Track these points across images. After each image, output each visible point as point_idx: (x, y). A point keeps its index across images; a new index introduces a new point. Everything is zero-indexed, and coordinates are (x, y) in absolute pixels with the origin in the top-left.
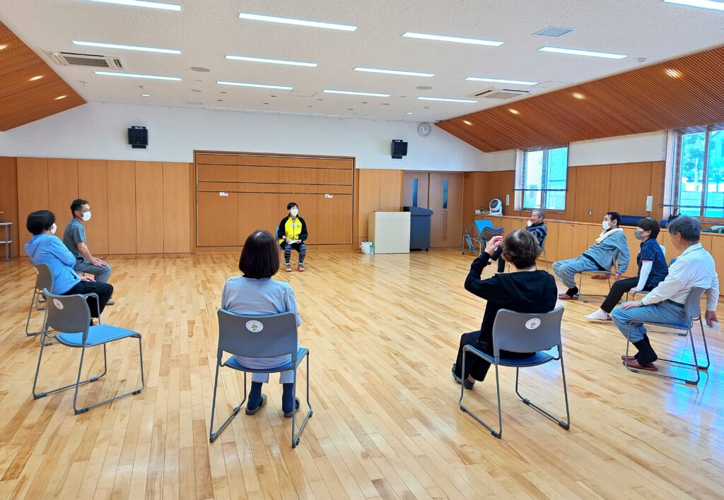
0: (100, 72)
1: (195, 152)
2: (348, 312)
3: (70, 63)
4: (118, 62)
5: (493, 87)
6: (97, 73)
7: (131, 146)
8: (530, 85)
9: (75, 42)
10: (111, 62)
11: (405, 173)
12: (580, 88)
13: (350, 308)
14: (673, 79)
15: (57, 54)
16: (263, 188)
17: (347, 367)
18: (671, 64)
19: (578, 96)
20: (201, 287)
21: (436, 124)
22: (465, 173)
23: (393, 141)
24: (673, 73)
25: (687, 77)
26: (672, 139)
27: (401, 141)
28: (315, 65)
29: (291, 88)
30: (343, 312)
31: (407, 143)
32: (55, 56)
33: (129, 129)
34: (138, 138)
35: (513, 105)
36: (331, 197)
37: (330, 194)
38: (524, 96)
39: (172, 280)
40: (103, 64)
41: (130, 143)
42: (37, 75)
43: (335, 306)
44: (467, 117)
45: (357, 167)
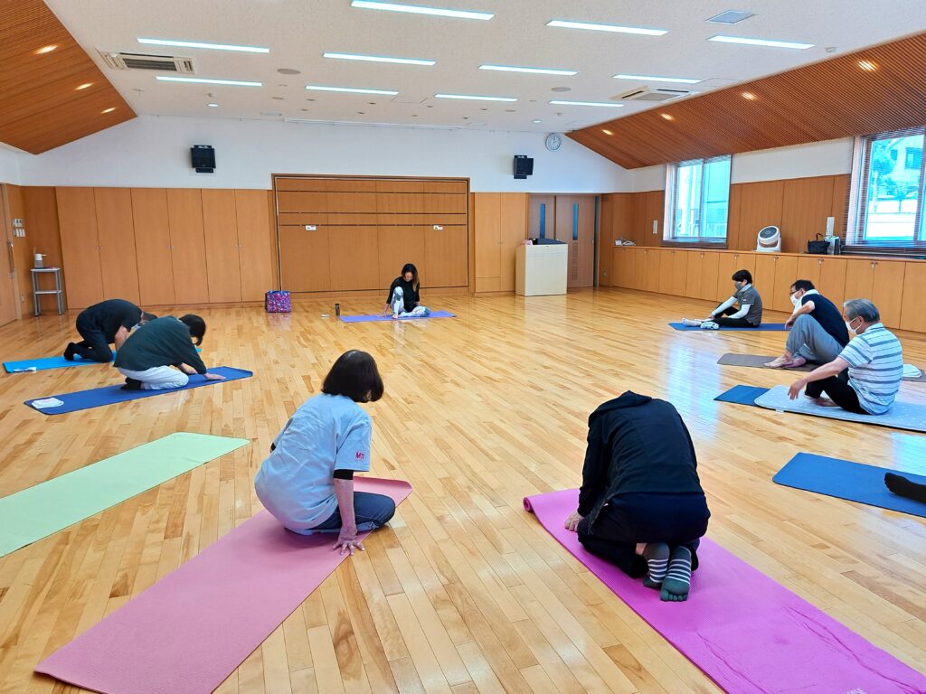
0: (164, 77)
1: (274, 176)
2: (484, 361)
3: (129, 66)
4: (188, 65)
5: (646, 87)
6: (159, 78)
7: (195, 169)
8: (691, 84)
9: (141, 41)
10: (179, 65)
11: (531, 196)
12: (751, 86)
13: (486, 358)
14: (866, 73)
15: (115, 56)
16: (358, 219)
17: (503, 419)
18: (865, 54)
19: (749, 96)
20: (302, 339)
21: (567, 134)
22: (603, 195)
23: (516, 156)
24: (867, 66)
25: (883, 70)
26: (860, 148)
27: (526, 156)
28: (432, 63)
29: (396, 93)
30: (480, 362)
31: (532, 160)
32: (113, 59)
33: (192, 149)
34: (203, 159)
35: (666, 109)
36: (441, 228)
37: (440, 225)
38: (682, 96)
39: (264, 332)
40: (168, 66)
41: (194, 166)
42: (85, 83)
43: (468, 356)
44: (608, 125)
45: (472, 190)
